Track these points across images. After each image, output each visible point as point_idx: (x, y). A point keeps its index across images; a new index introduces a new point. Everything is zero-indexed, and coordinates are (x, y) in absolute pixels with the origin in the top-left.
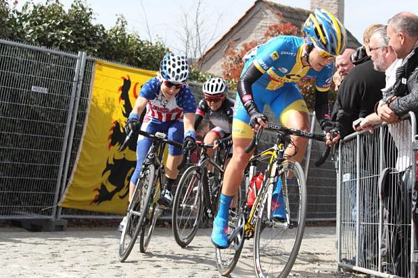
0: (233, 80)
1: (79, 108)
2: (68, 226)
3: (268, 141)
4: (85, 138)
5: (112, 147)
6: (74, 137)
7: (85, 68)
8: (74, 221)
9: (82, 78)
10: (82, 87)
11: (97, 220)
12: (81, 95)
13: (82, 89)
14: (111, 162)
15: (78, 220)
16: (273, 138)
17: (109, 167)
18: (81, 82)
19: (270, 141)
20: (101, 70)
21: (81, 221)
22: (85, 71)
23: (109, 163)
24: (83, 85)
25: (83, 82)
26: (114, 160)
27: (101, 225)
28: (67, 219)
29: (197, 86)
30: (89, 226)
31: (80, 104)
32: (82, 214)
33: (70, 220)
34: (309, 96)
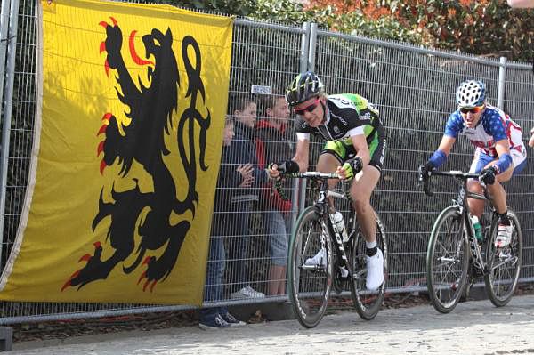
0: (329, 8)
1: (15, 93)
2: (15, 340)
3: (412, 127)
4: (41, 154)
5: (107, 168)
6: (10, 155)
7: (20, 12)
8: (27, 327)
9: (14, 33)
10: (18, 50)
11: (74, 321)
12: (17, 68)
13: (17, 55)
14: (108, 199)
15: (34, 325)
16: (421, 120)
17: (104, 209)
18: (15, 40)
19: (416, 126)
20: (53, 12)
21: (41, 326)
22: (20, 18)
23: (105, 201)
24: (18, 47)
25: (19, 40)
26: (114, 194)
27: (82, 330)
28: (11, 325)
29: (254, 27)
30: (58, 336)
31: (15, 87)
32: (42, 312)
33: (18, 326)
34: (486, 25)
